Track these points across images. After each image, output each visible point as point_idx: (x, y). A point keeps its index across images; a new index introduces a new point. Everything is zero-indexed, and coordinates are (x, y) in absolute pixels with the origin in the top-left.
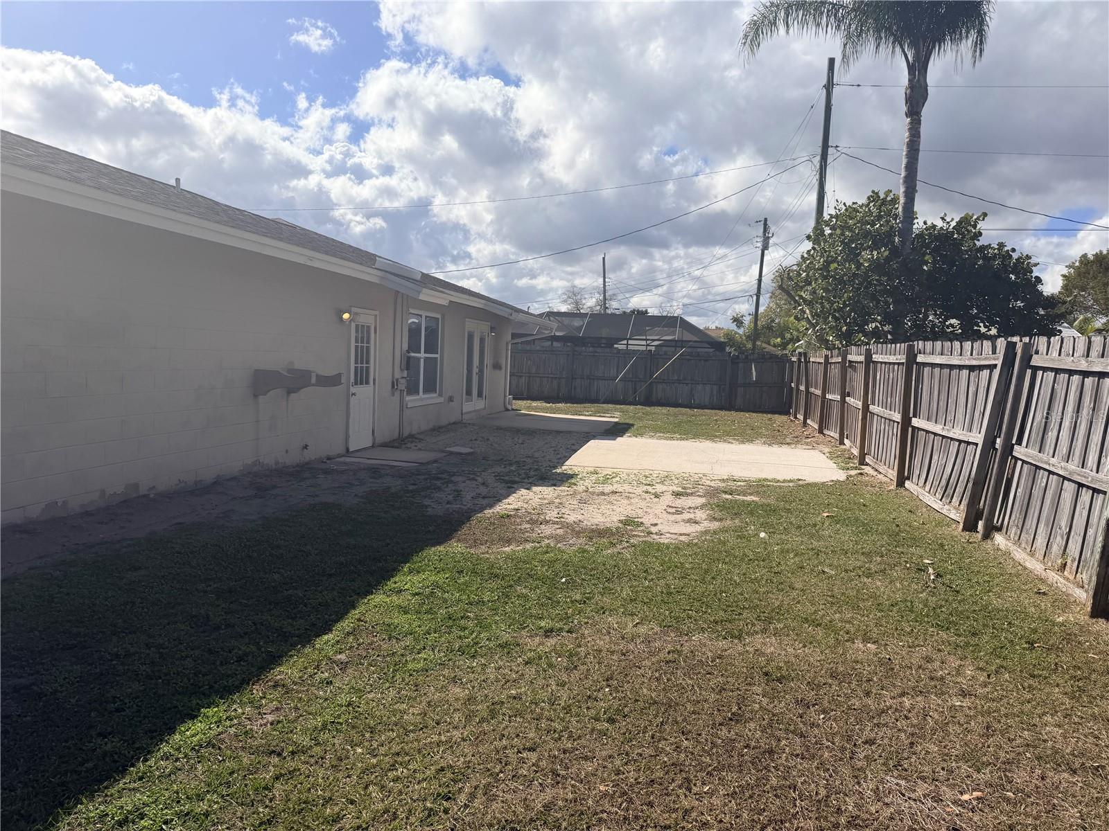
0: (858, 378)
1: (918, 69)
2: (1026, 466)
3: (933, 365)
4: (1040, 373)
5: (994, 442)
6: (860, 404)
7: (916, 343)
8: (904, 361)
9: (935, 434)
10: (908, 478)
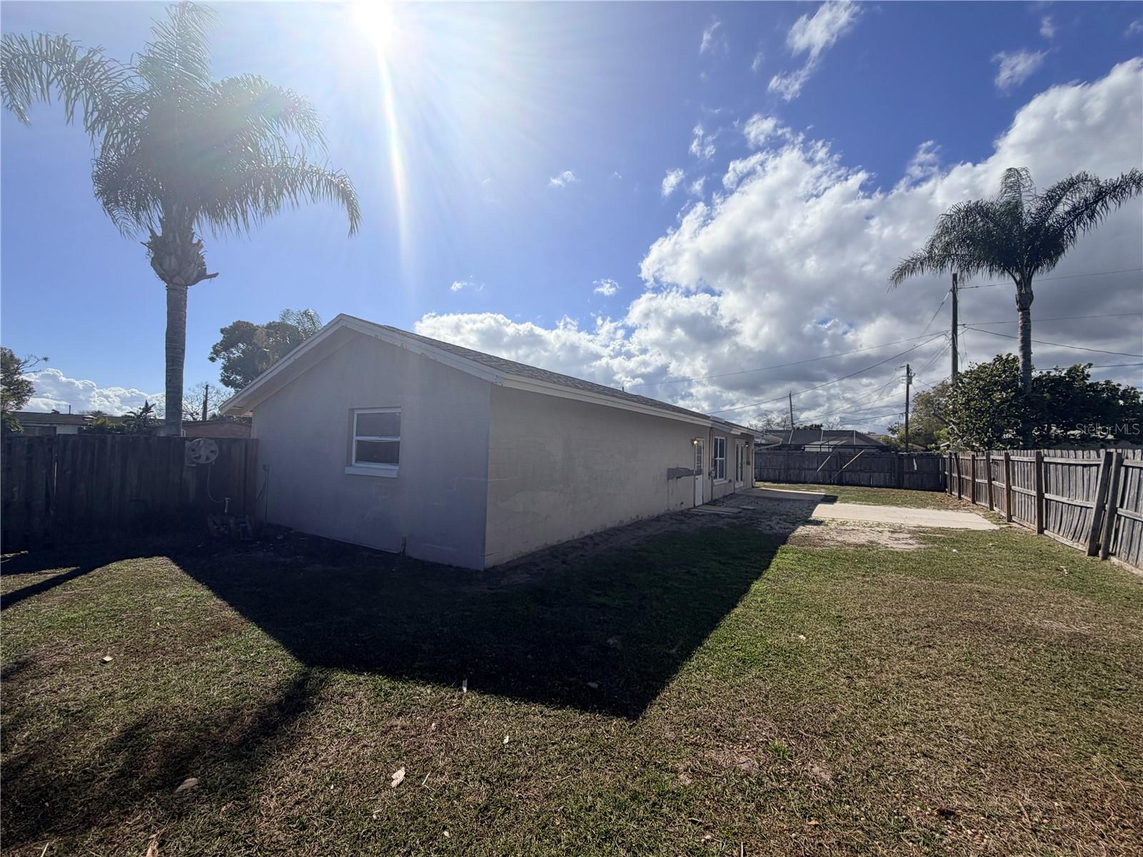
0: (1002, 470)
1: (1024, 284)
2: (1127, 520)
3: (1056, 464)
4: (1130, 469)
5: (1104, 507)
6: (1004, 486)
7: (1042, 451)
8: (1035, 460)
9: (1063, 503)
10: (1046, 529)
